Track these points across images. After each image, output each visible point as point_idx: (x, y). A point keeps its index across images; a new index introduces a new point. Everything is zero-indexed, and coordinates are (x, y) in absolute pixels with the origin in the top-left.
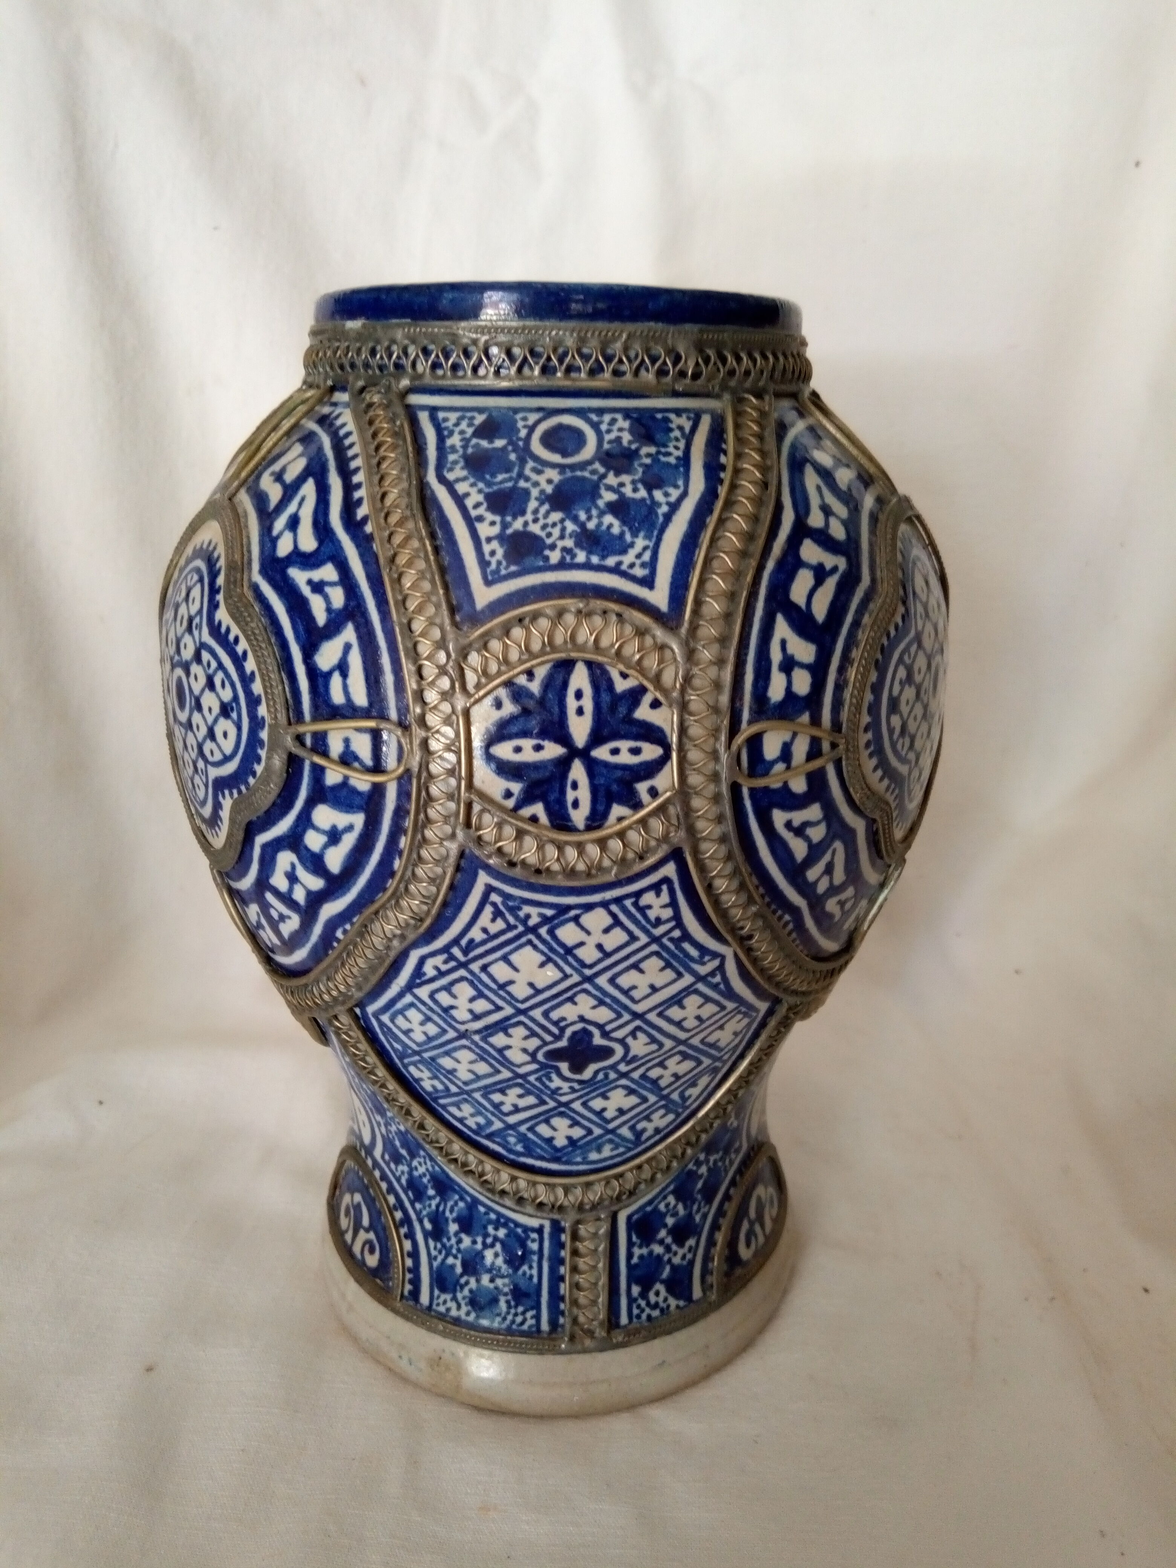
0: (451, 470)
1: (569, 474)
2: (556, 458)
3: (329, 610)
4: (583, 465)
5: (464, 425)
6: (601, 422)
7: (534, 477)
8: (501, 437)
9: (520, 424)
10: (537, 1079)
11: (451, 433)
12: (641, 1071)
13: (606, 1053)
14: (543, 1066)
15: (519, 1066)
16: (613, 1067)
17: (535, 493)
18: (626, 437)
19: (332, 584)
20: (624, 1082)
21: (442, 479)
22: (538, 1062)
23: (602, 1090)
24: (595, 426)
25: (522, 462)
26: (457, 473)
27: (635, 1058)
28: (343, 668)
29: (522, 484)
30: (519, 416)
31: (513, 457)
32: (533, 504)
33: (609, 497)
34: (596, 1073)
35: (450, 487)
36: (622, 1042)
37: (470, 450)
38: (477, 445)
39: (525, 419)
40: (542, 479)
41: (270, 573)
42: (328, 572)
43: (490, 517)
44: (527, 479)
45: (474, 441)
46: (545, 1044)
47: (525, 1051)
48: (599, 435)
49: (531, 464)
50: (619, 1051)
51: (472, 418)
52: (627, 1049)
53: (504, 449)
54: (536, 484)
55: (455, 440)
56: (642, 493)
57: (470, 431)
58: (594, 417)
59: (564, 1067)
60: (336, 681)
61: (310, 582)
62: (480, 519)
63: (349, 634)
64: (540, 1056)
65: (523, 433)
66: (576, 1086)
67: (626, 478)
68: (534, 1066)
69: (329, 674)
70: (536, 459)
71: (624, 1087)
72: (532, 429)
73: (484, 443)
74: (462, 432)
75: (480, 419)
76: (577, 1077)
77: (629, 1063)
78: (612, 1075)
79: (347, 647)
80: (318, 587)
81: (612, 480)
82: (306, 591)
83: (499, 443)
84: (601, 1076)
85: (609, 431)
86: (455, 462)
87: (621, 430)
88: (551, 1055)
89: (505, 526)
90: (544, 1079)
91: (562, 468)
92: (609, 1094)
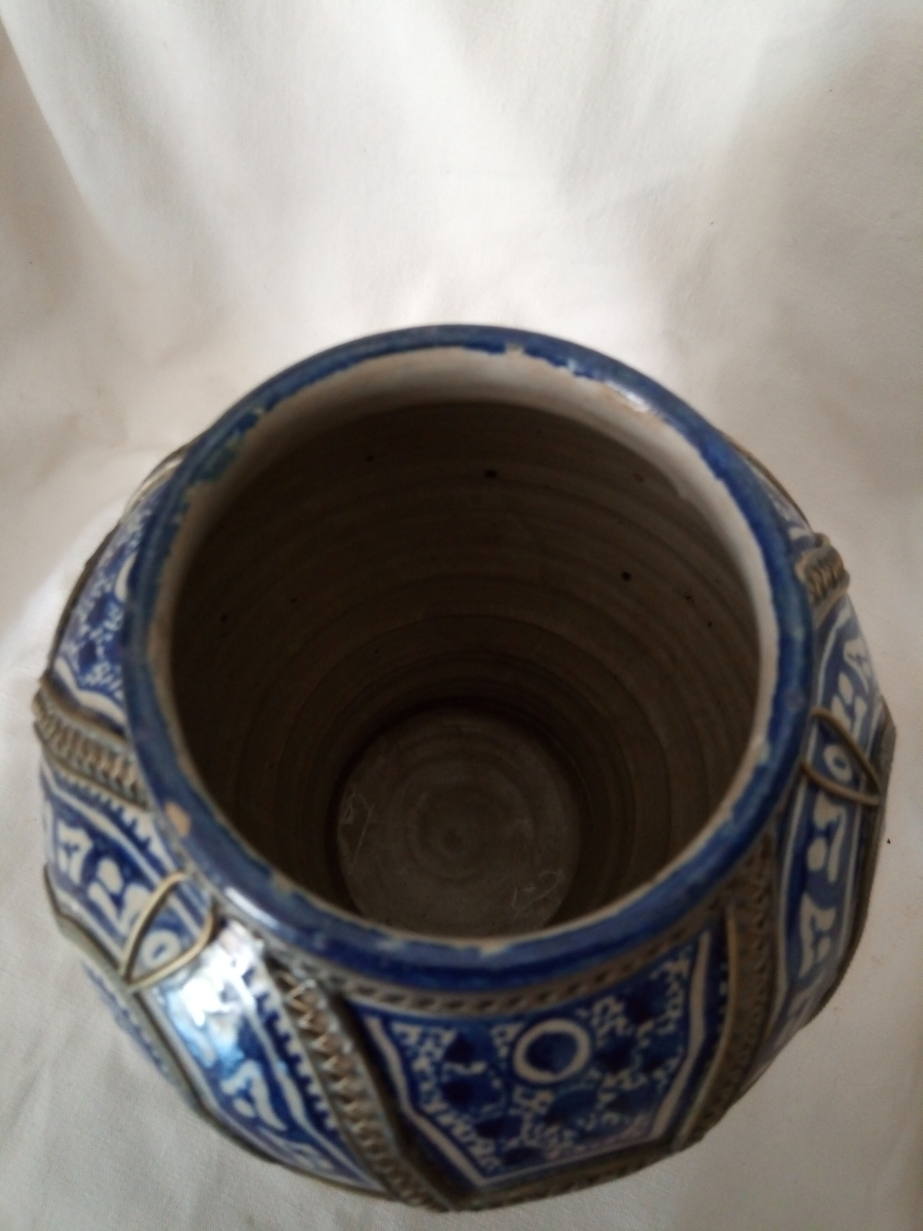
0: (428, 1101)
1: (563, 1092)
2: (545, 1077)
4: (576, 1078)
5: (429, 1045)
6: (590, 1018)
7: (524, 1103)
8: (478, 1058)
9: (498, 1042)
11: (416, 1056)
17: (528, 1117)
18: (621, 1023)
21: (420, 1112)
24: (585, 1024)
25: (508, 1088)
26: (436, 1105)
29: (513, 1112)
30: (495, 1031)
31: (497, 1084)
32: (526, 1127)
33: (606, 1098)
35: (432, 1119)
37: (445, 1079)
38: (451, 1073)
39: (502, 1034)
40: (534, 1104)
43: (481, 1141)
44: (517, 1106)
45: (447, 1066)
48: (591, 1032)
49: (518, 1091)
51: (437, 1038)
53: (483, 1076)
54: (528, 1109)
55: (422, 1064)
56: (642, 1080)
57: (439, 1054)
58: (582, 1013)
62: (471, 1143)
65: (503, 1052)
67: (624, 1074)
70: (524, 1082)
72: (512, 1046)
73: (460, 1069)
74: (429, 1054)
75: (448, 1037)
81: (610, 1081)
83: (478, 1068)
85: (601, 1024)
86: (430, 1094)
87: (615, 1016)
89: (499, 1147)
91: (552, 1087)
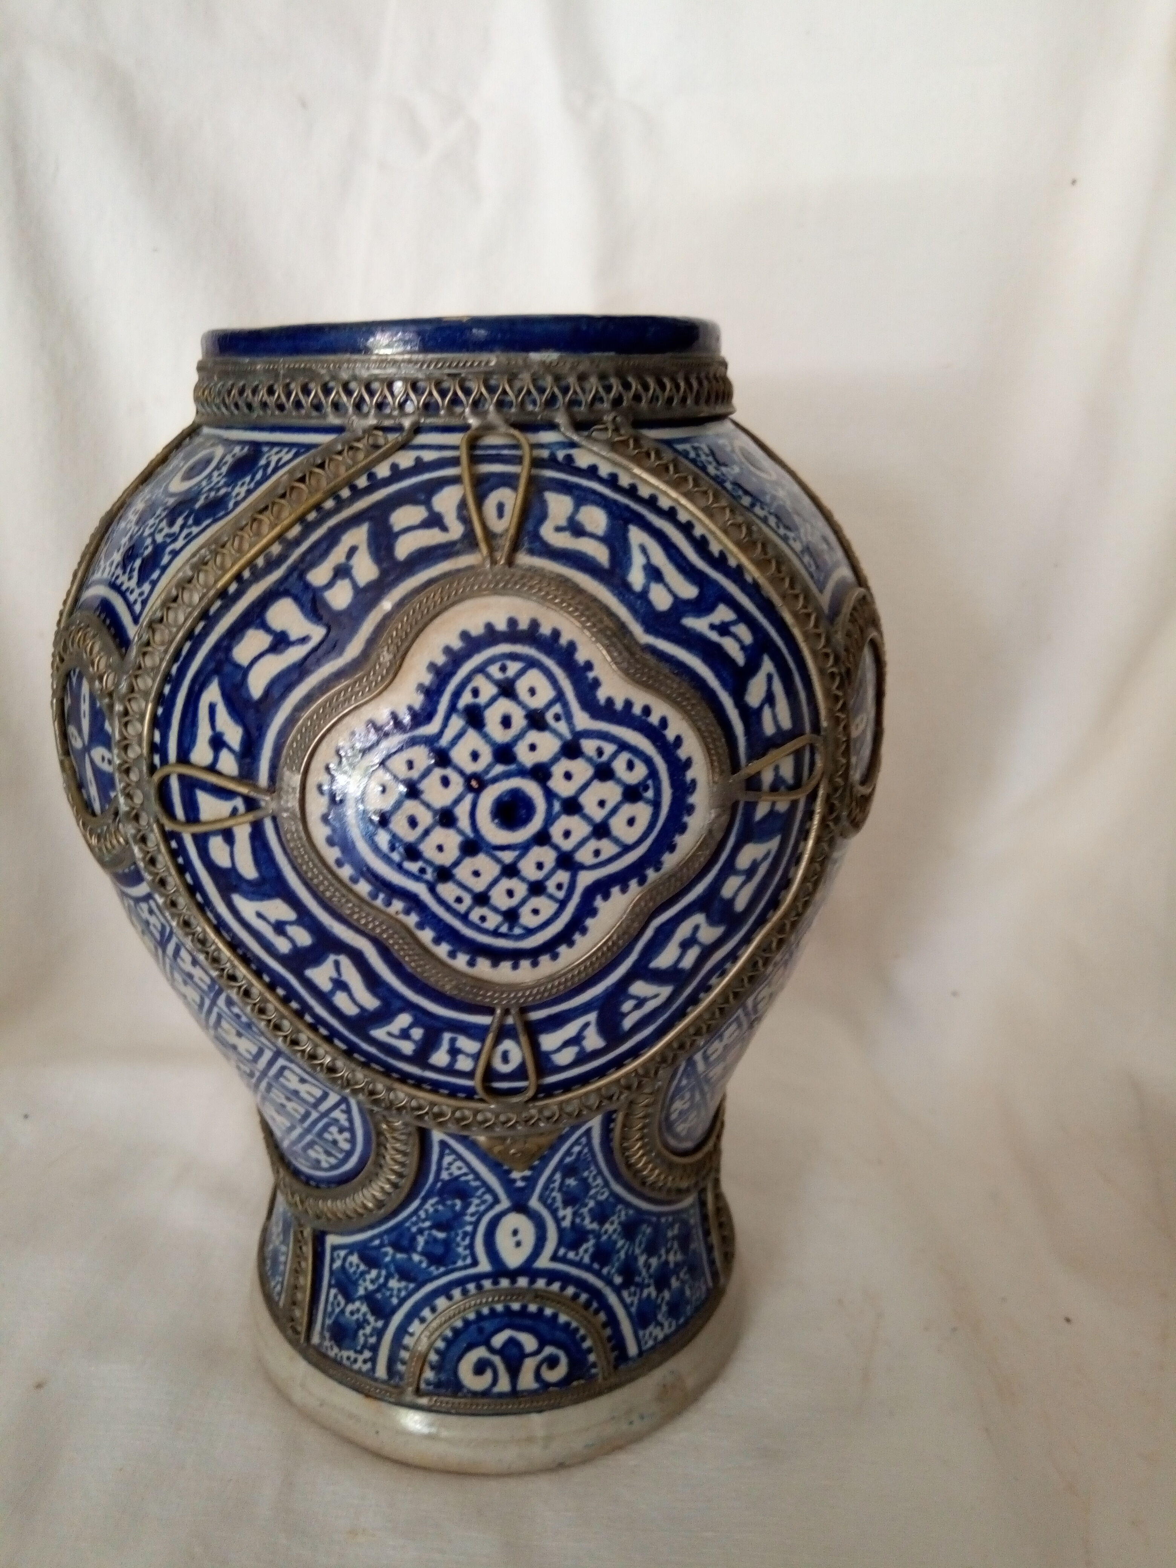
3: (743, 648)
19: (734, 623)
28: (770, 699)
41: (661, 629)
42: (723, 613)
60: (767, 713)
61: (712, 627)
63: (767, 666)
69: (761, 708)
79: (770, 678)
80: (723, 629)
82: (714, 636)
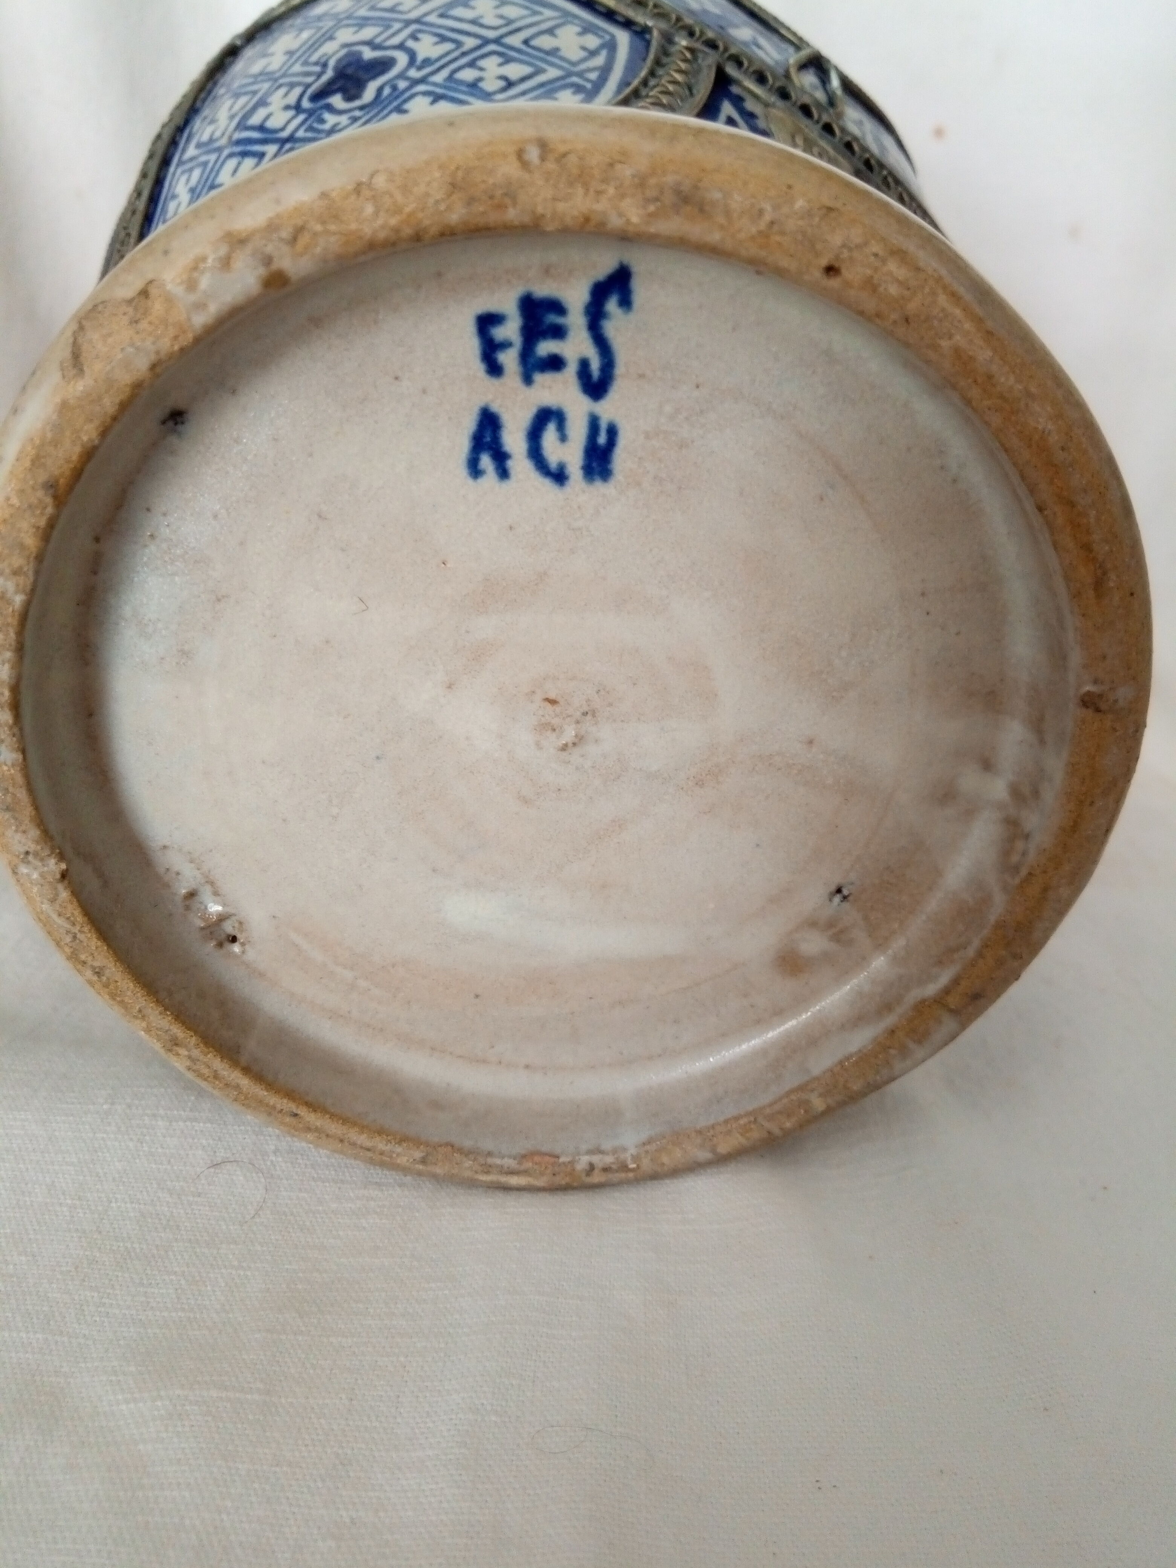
10: (306, 131)
12: (445, 73)
13: (382, 66)
14: (311, 113)
15: (283, 129)
16: (402, 76)
20: (421, 88)
22: (304, 111)
23: (395, 104)
27: (427, 62)
34: (380, 90)
36: (401, 47)
46: (308, 86)
47: (287, 108)
50: (402, 59)
52: (412, 55)
59: (337, 100)
64: (306, 104)
66: (357, 113)
68: (302, 117)
71: (426, 93)
76: (357, 103)
77: (419, 68)
78: (402, 85)
84: (387, 91)
88: (319, 96)
90: (315, 125)
92: (406, 106)
